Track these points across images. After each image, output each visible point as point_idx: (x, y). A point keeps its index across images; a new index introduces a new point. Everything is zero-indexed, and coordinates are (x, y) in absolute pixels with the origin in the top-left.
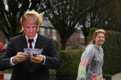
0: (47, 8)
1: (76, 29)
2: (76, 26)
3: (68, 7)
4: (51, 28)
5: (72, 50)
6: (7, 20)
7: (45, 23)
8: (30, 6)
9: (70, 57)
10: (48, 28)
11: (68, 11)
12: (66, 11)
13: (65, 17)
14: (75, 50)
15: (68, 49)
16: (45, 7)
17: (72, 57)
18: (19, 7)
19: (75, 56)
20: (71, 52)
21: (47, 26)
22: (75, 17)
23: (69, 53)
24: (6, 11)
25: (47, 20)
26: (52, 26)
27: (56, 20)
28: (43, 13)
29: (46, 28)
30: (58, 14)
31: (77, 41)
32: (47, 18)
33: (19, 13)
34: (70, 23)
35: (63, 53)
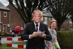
0: (49, 5)
1: (67, 18)
2: (67, 16)
3: (62, 4)
4: (51, 17)
5: (65, 31)
6: (25, 12)
7: (48, 14)
8: (39, 4)
9: (63, 35)
10: (50, 17)
11: (62, 7)
12: (61, 7)
13: (60, 10)
14: (66, 31)
15: (62, 30)
16: (48, 4)
17: (64, 35)
18: (33, 4)
19: (67, 35)
20: (64, 32)
21: (49, 16)
22: (67, 10)
23: (62, 33)
24: (25, 7)
25: (49, 12)
26: (52, 16)
27: (54, 12)
28: (47, 8)
29: (48, 17)
30: (56, 8)
31: (68, 25)
32: (49, 11)
33: (32, 8)
34: (63, 14)
35: (59, 33)
